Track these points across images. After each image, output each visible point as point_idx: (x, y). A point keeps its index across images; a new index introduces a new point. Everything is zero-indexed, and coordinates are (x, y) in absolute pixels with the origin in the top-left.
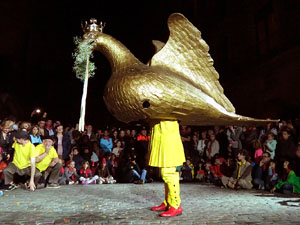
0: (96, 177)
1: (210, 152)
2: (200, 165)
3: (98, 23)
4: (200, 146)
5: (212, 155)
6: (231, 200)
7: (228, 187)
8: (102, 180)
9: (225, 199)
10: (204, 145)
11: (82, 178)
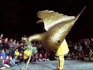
0: (44, 59)
1: (79, 49)
2: (76, 54)
3: (24, 37)
4: (76, 48)
5: (80, 50)
6: (88, 65)
7: (87, 61)
8: (46, 60)
9: (86, 65)
10: (77, 47)
11: (39, 59)
